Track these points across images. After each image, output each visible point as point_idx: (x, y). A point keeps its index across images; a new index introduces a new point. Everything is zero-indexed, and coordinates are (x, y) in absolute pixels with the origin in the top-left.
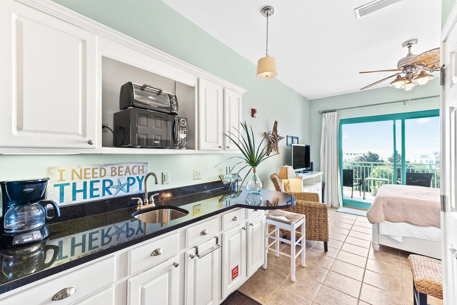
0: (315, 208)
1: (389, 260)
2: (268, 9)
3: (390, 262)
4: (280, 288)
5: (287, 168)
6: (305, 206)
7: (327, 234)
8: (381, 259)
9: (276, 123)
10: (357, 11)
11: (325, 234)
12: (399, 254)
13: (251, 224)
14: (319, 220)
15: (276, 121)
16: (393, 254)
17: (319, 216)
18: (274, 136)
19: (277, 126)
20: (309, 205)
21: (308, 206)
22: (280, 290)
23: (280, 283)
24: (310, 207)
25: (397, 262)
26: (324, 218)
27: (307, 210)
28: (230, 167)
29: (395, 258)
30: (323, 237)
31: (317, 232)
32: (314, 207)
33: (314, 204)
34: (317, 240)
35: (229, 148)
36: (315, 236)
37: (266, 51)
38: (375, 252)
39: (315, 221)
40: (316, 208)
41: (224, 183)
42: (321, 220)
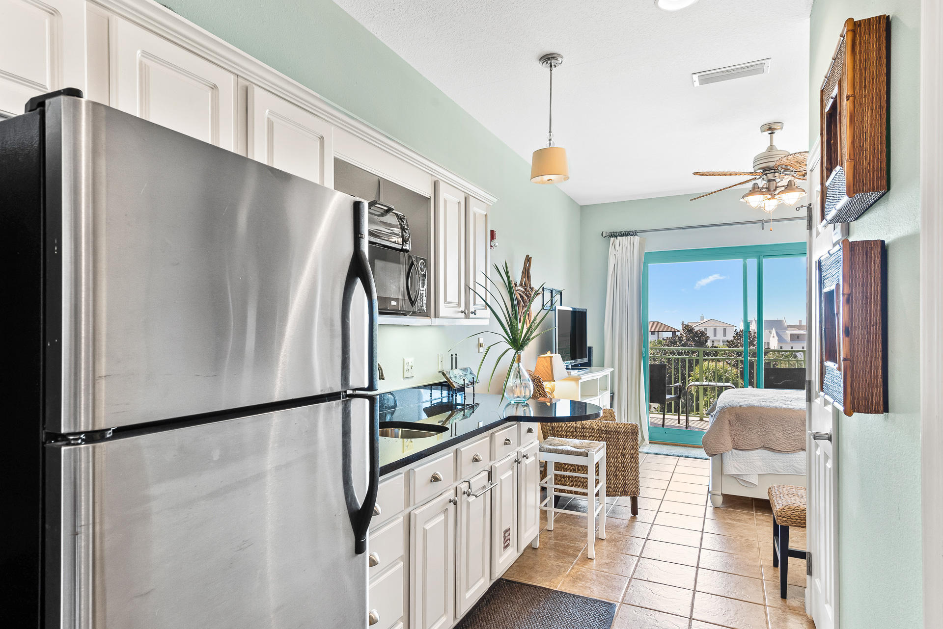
0: (616, 432)
1: (738, 518)
2: (553, 58)
3: (739, 520)
4: (573, 568)
5: (551, 357)
6: (598, 430)
7: (637, 482)
8: (726, 517)
9: (528, 259)
10: (695, 77)
11: (633, 482)
12: (752, 508)
13: (524, 456)
14: (623, 455)
15: (528, 256)
16: (742, 509)
17: (624, 448)
18: (525, 289)
19: (529, 265)
20: (605, 427)
21: (603, 429)
22: (573, 571)
23: (571, 563)
24: (607, 432)
25: (750, 519)
26: (632, 452)
27: (601, 437)
28: (456, 355)
29: (746, 514)
30: (630, 488)
31: (620, 479)
32: (616, 430)
33: (615, 425)
34: (618, 495)
35: (475, 314)
36: (615, 487)
37: (548, 134)
38: (716, 508)
39: (617, 458)
40: (618, 433)
41: (453, 385)
42: (627, 456)
